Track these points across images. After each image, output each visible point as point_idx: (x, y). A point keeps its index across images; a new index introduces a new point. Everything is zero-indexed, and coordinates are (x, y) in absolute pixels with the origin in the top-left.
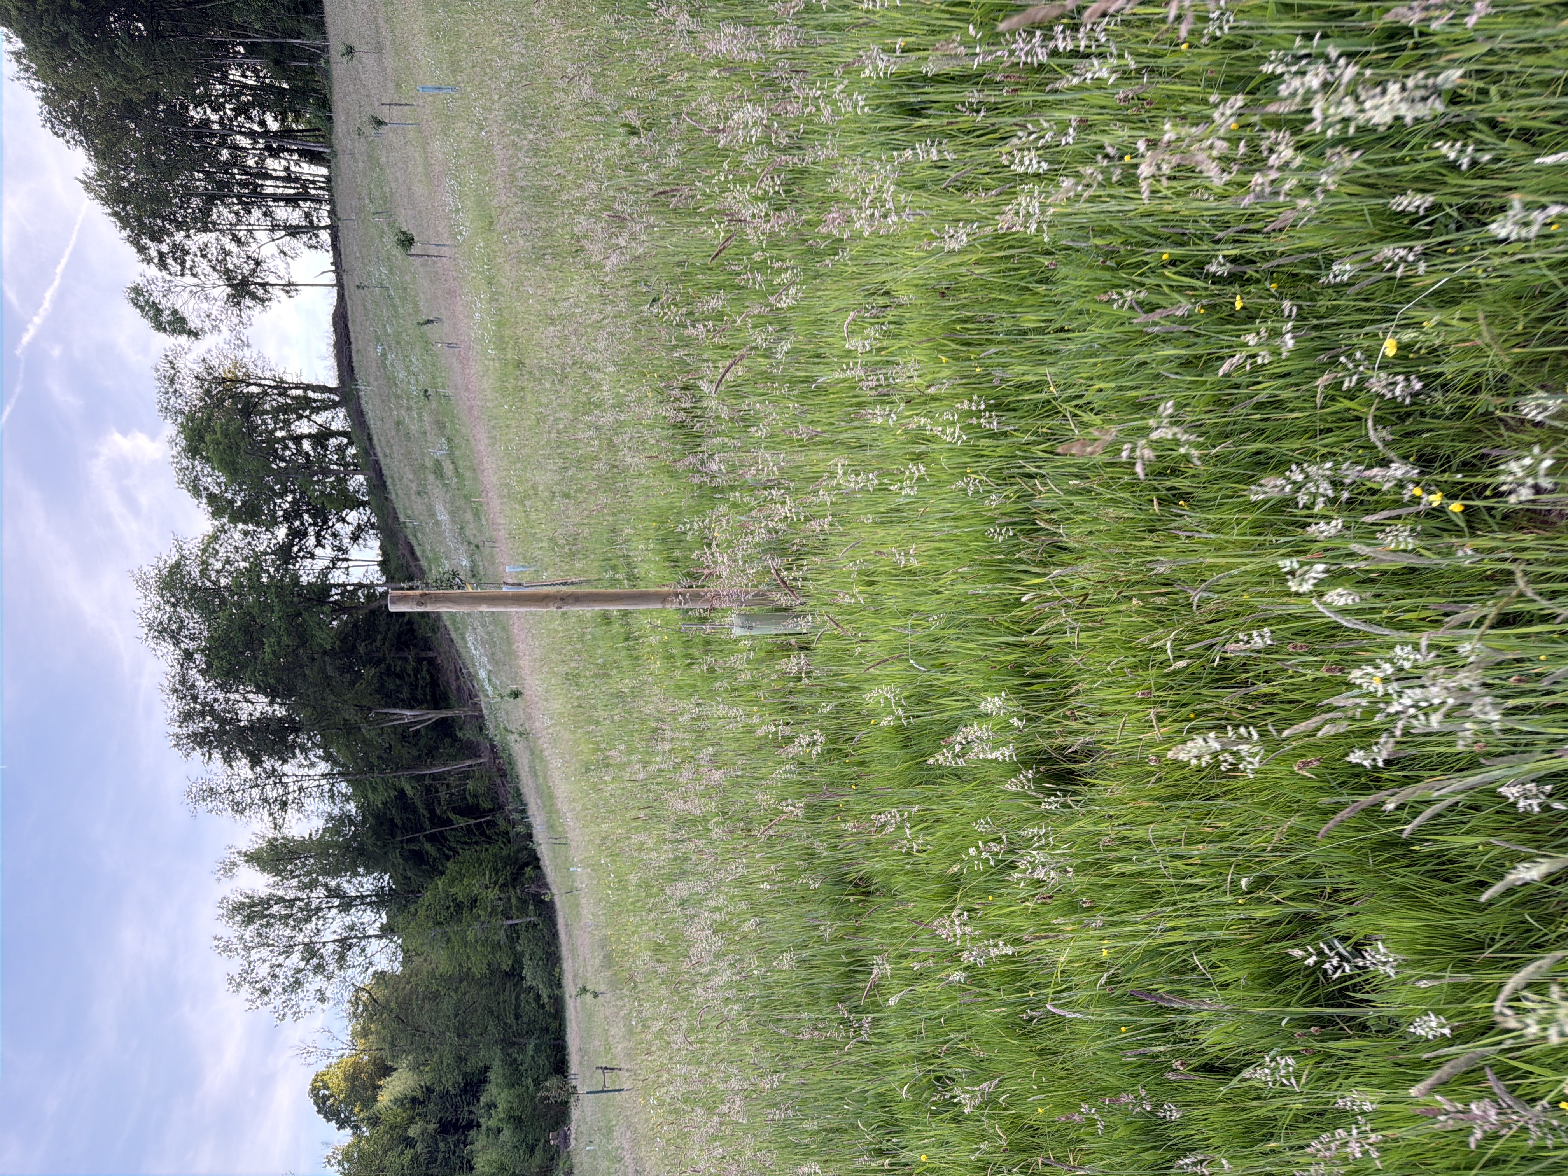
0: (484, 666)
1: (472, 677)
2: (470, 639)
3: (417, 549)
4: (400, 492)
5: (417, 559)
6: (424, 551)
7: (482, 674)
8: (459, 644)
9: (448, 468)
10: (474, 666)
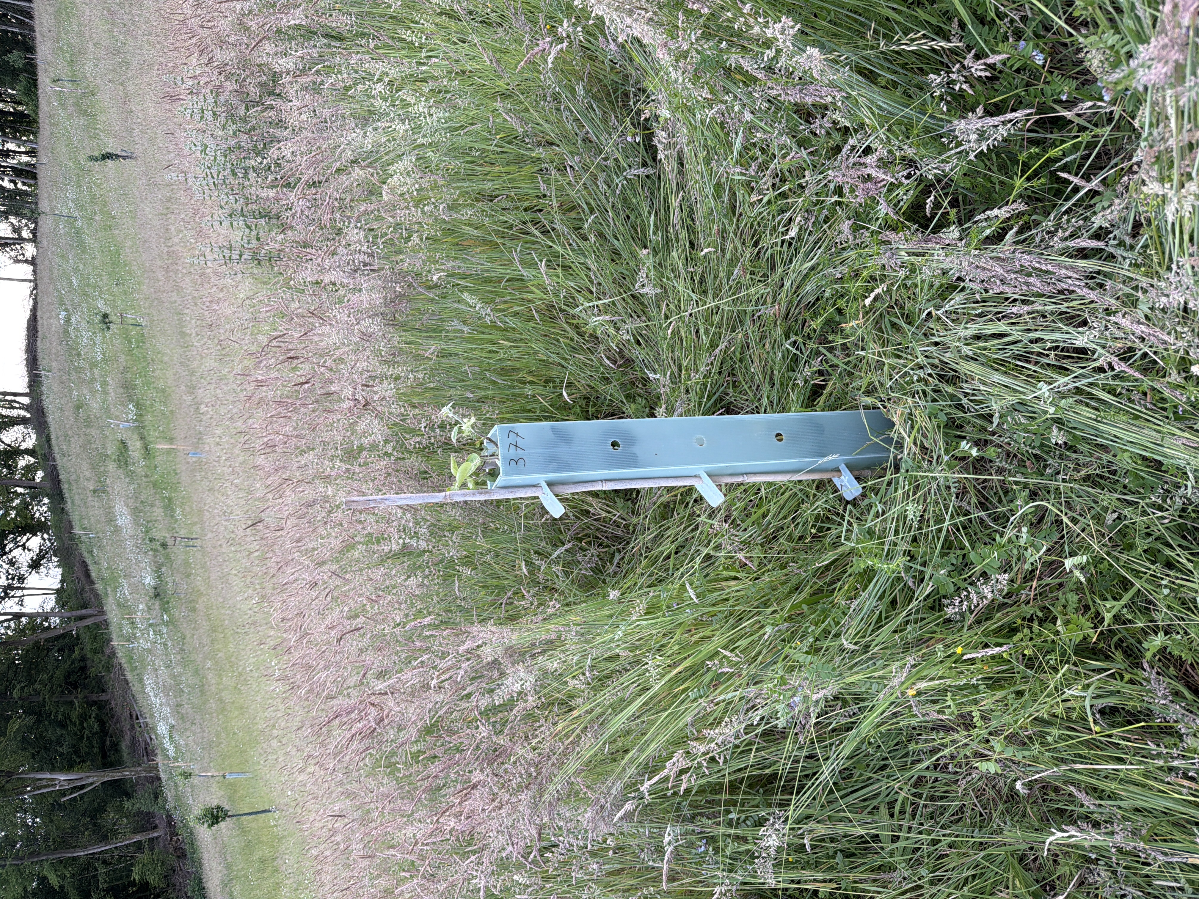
0: (165, 719)
1: (151, 729)
2: (149, 682)
3: (92, 568)
4: (77, 497)
5: (92, 583)
6: (100, 570)
7: (162, 729)
8: (135, 687)
9: (135, 445)
10: (152, 716)
